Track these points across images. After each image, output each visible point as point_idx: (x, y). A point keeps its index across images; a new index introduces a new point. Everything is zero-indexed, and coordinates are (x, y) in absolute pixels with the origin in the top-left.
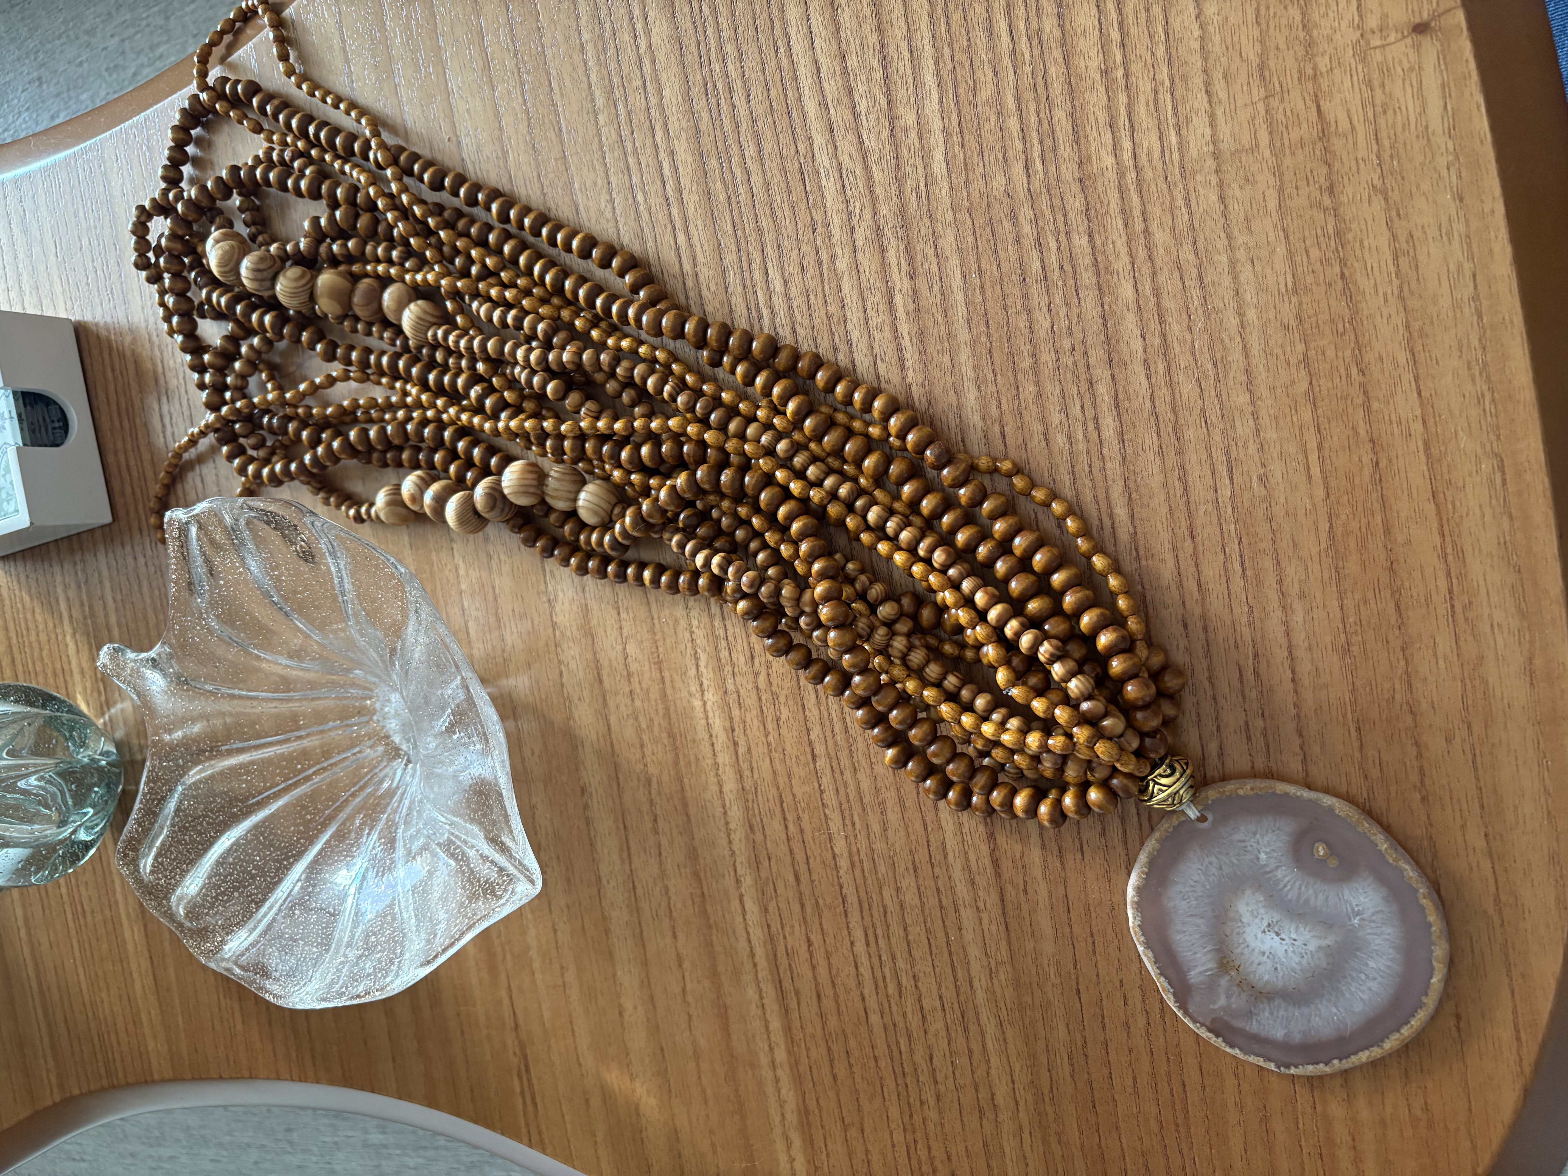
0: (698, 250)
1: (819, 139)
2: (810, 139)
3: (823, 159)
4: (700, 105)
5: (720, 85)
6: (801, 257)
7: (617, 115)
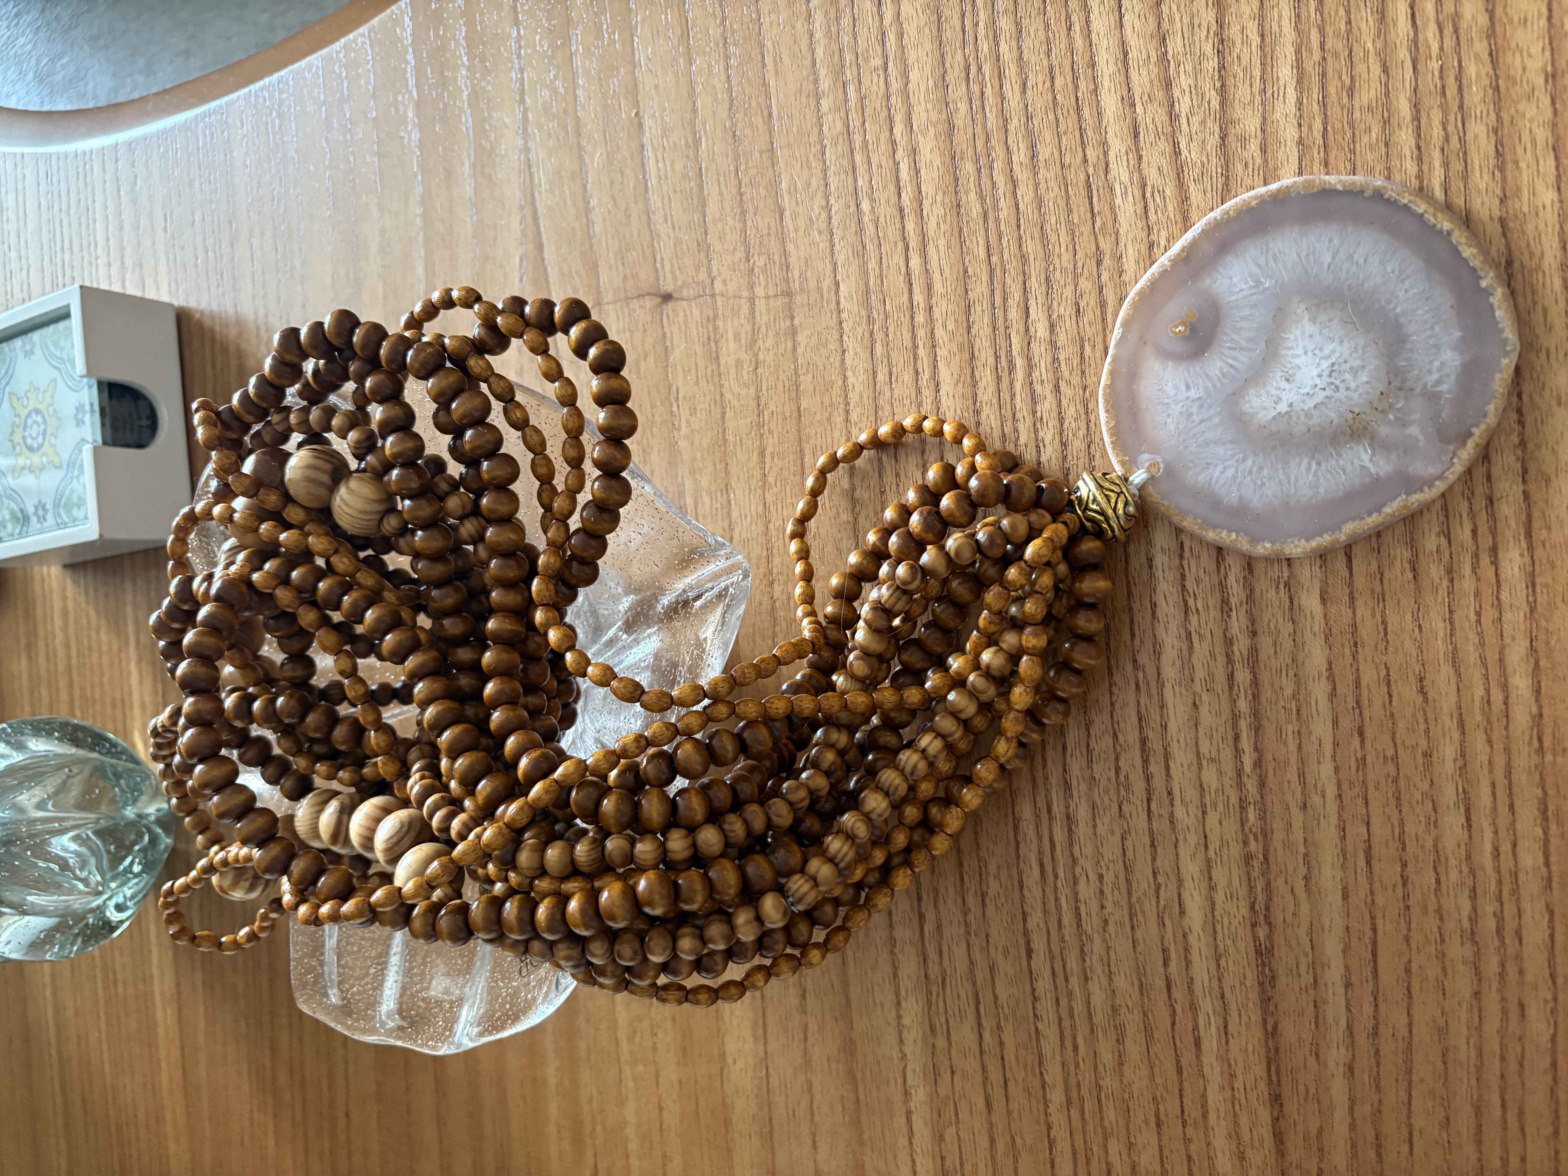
0: (936, 277)
1: (1117, 145)
2: (1104, 144)
3: (1120, 172)
4: (958, 92)
5: (987, 69)
6: (1078, 296)
7: (846, 101)
